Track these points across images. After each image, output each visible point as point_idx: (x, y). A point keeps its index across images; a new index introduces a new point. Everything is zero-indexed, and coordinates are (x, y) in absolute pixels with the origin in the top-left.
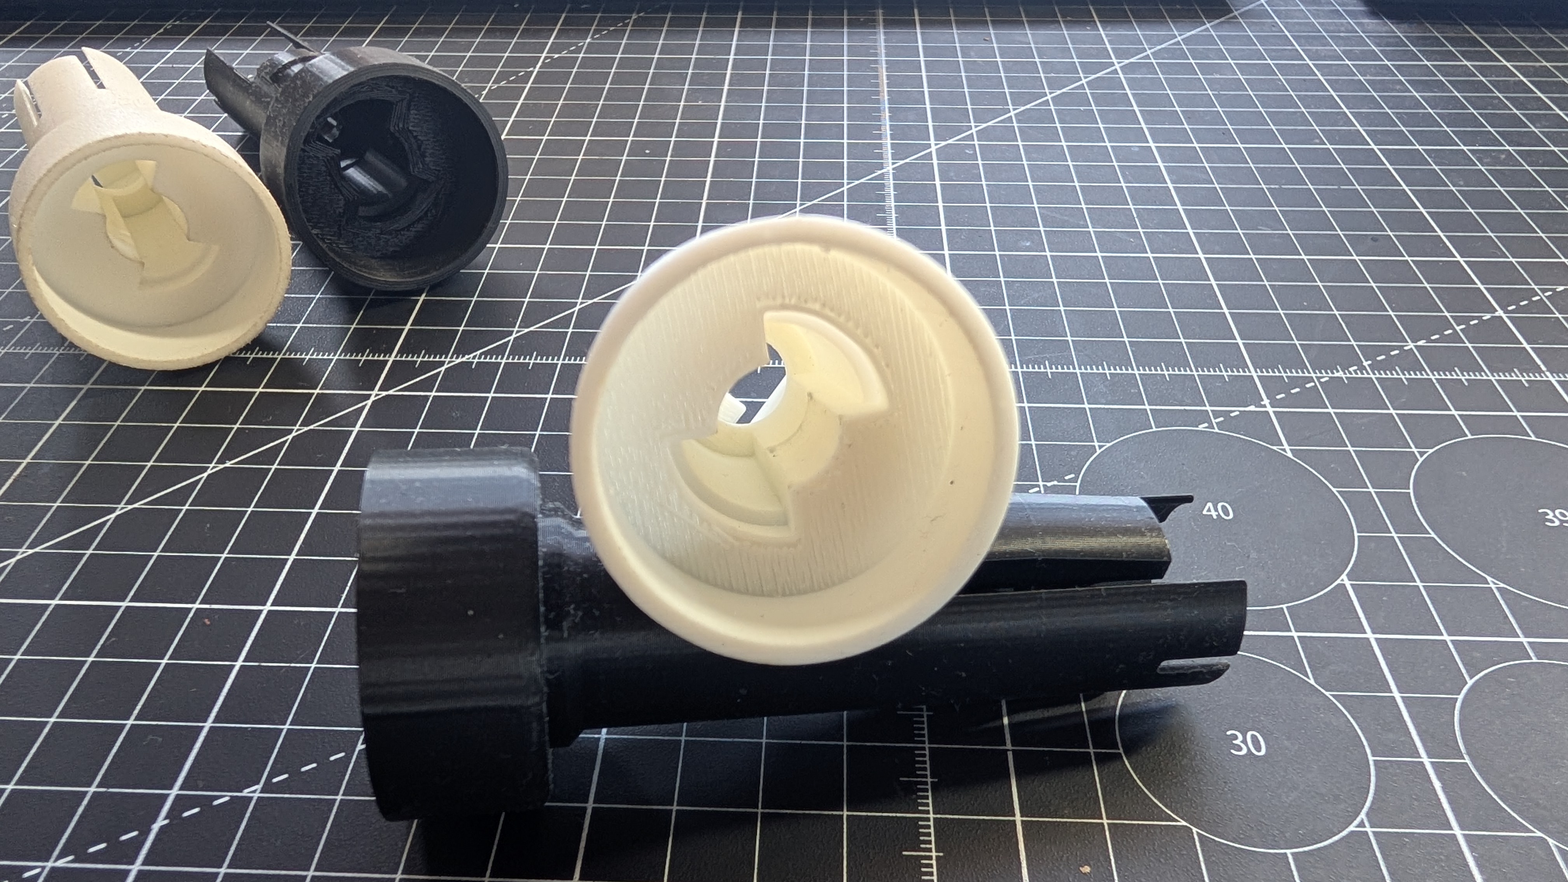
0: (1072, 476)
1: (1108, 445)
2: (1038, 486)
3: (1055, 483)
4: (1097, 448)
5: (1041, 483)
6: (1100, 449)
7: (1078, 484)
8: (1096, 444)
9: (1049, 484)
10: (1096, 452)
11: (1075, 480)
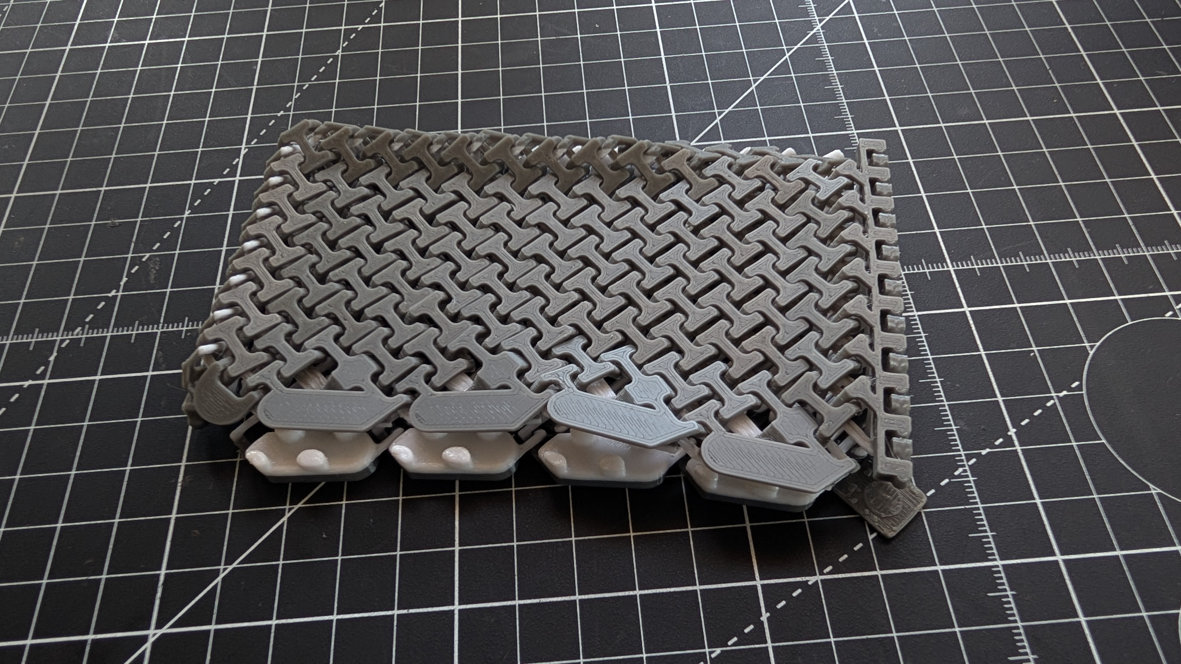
0: (1076, 384)
1: (1098, 344)
2: (1052, 398)
3: (1065, 393)
4: (1089, 349)
5: (1054, 394)
6: (1092, 349)
7: (1084, 392)
8: (1087, 344)
9: (1061, 395)
10: (1088, 354)
11: (1079, 388)
